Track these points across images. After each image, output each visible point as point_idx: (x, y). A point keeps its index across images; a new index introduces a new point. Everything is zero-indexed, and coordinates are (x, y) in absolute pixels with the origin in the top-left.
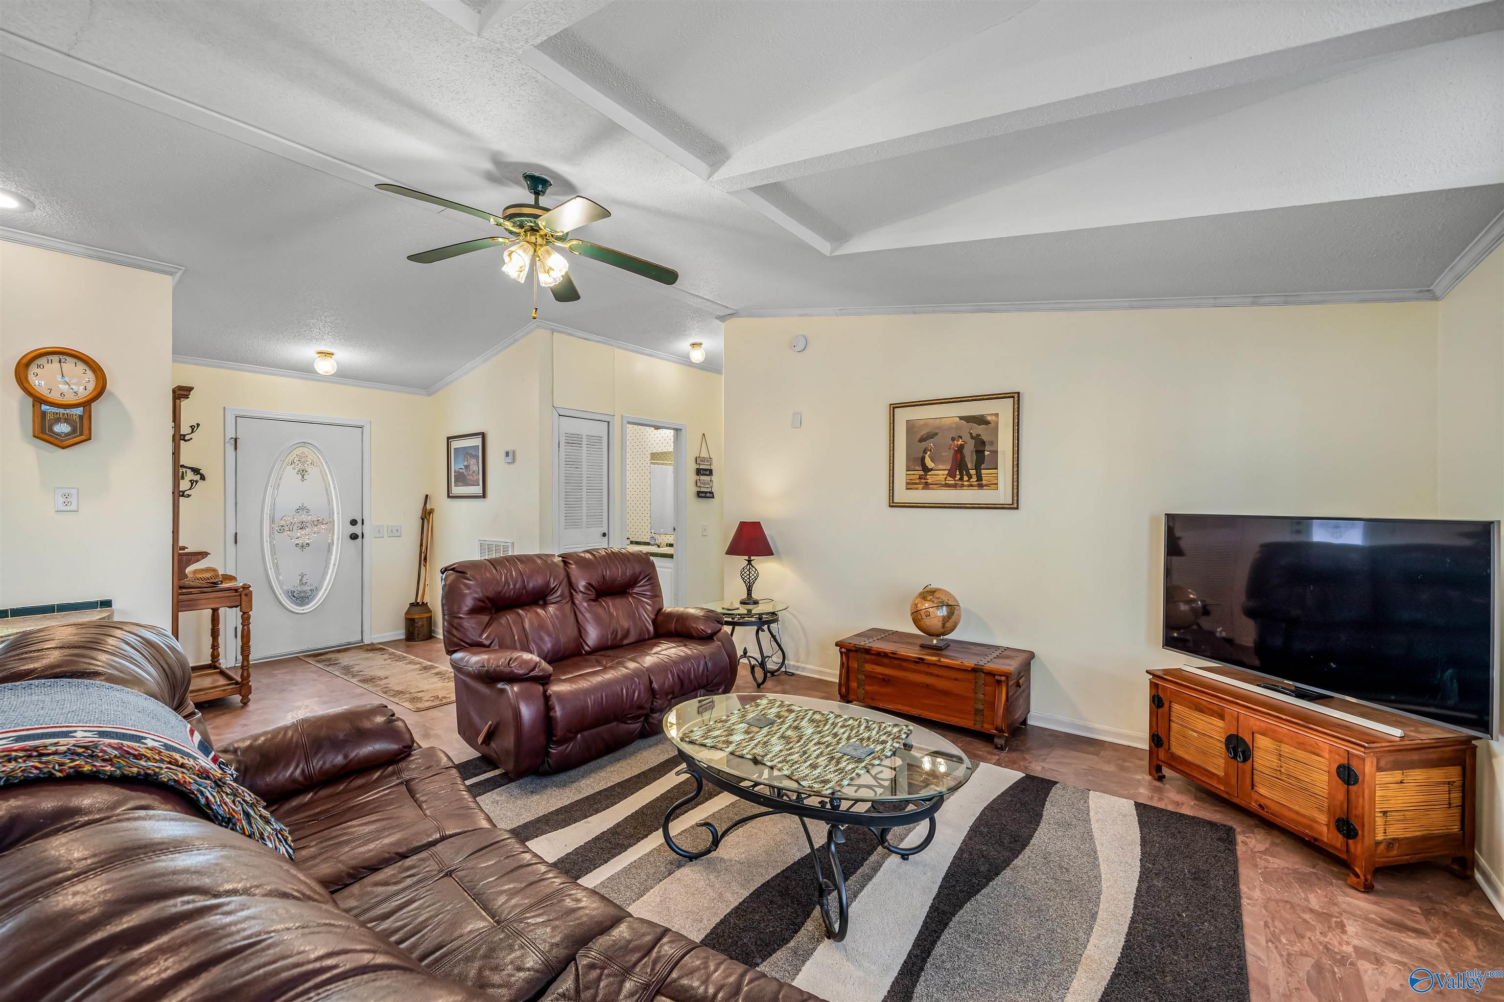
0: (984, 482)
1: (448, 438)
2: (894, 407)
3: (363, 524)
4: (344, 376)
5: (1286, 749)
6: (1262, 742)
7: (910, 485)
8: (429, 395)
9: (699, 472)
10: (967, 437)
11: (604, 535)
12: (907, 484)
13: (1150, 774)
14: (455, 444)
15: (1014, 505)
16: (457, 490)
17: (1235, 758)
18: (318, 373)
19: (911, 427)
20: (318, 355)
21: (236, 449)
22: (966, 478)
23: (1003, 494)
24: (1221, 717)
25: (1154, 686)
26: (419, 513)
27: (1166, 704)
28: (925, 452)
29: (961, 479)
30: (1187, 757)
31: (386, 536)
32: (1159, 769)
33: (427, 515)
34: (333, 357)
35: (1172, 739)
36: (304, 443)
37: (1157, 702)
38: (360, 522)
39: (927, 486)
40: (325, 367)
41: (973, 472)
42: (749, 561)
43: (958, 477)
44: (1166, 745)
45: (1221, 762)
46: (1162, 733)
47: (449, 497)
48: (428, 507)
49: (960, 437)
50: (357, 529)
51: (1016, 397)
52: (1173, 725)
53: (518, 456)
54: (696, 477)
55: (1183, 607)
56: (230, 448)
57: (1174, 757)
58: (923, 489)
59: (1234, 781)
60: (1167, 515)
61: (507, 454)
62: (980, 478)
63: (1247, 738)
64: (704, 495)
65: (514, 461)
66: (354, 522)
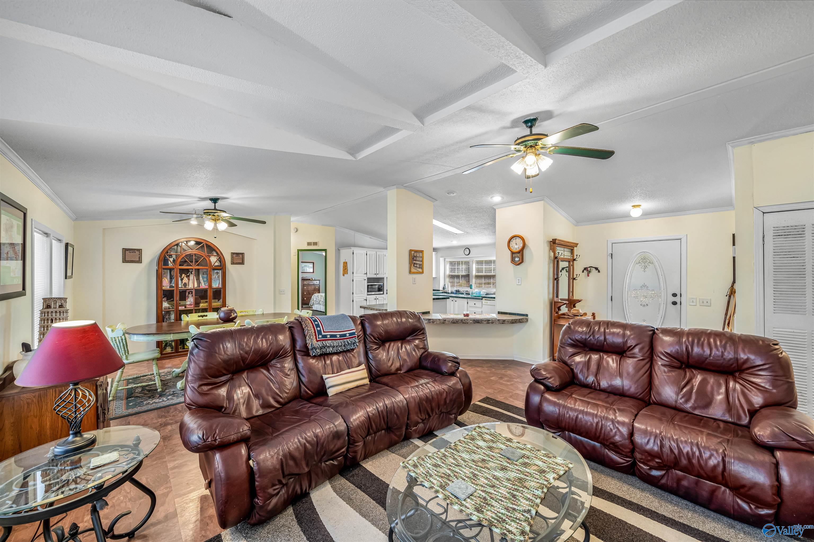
3: (681, 296)
4: (647, 215)
18: (632, 217)
20: (632, 207)
21: (612, 258)
31: (698, 304)
34: (640, 207)
36: (644, 252)
38: (679, 295)
40: (636, 213)
50: (677, 299)
56: (609, 258)
66: (674, 295)
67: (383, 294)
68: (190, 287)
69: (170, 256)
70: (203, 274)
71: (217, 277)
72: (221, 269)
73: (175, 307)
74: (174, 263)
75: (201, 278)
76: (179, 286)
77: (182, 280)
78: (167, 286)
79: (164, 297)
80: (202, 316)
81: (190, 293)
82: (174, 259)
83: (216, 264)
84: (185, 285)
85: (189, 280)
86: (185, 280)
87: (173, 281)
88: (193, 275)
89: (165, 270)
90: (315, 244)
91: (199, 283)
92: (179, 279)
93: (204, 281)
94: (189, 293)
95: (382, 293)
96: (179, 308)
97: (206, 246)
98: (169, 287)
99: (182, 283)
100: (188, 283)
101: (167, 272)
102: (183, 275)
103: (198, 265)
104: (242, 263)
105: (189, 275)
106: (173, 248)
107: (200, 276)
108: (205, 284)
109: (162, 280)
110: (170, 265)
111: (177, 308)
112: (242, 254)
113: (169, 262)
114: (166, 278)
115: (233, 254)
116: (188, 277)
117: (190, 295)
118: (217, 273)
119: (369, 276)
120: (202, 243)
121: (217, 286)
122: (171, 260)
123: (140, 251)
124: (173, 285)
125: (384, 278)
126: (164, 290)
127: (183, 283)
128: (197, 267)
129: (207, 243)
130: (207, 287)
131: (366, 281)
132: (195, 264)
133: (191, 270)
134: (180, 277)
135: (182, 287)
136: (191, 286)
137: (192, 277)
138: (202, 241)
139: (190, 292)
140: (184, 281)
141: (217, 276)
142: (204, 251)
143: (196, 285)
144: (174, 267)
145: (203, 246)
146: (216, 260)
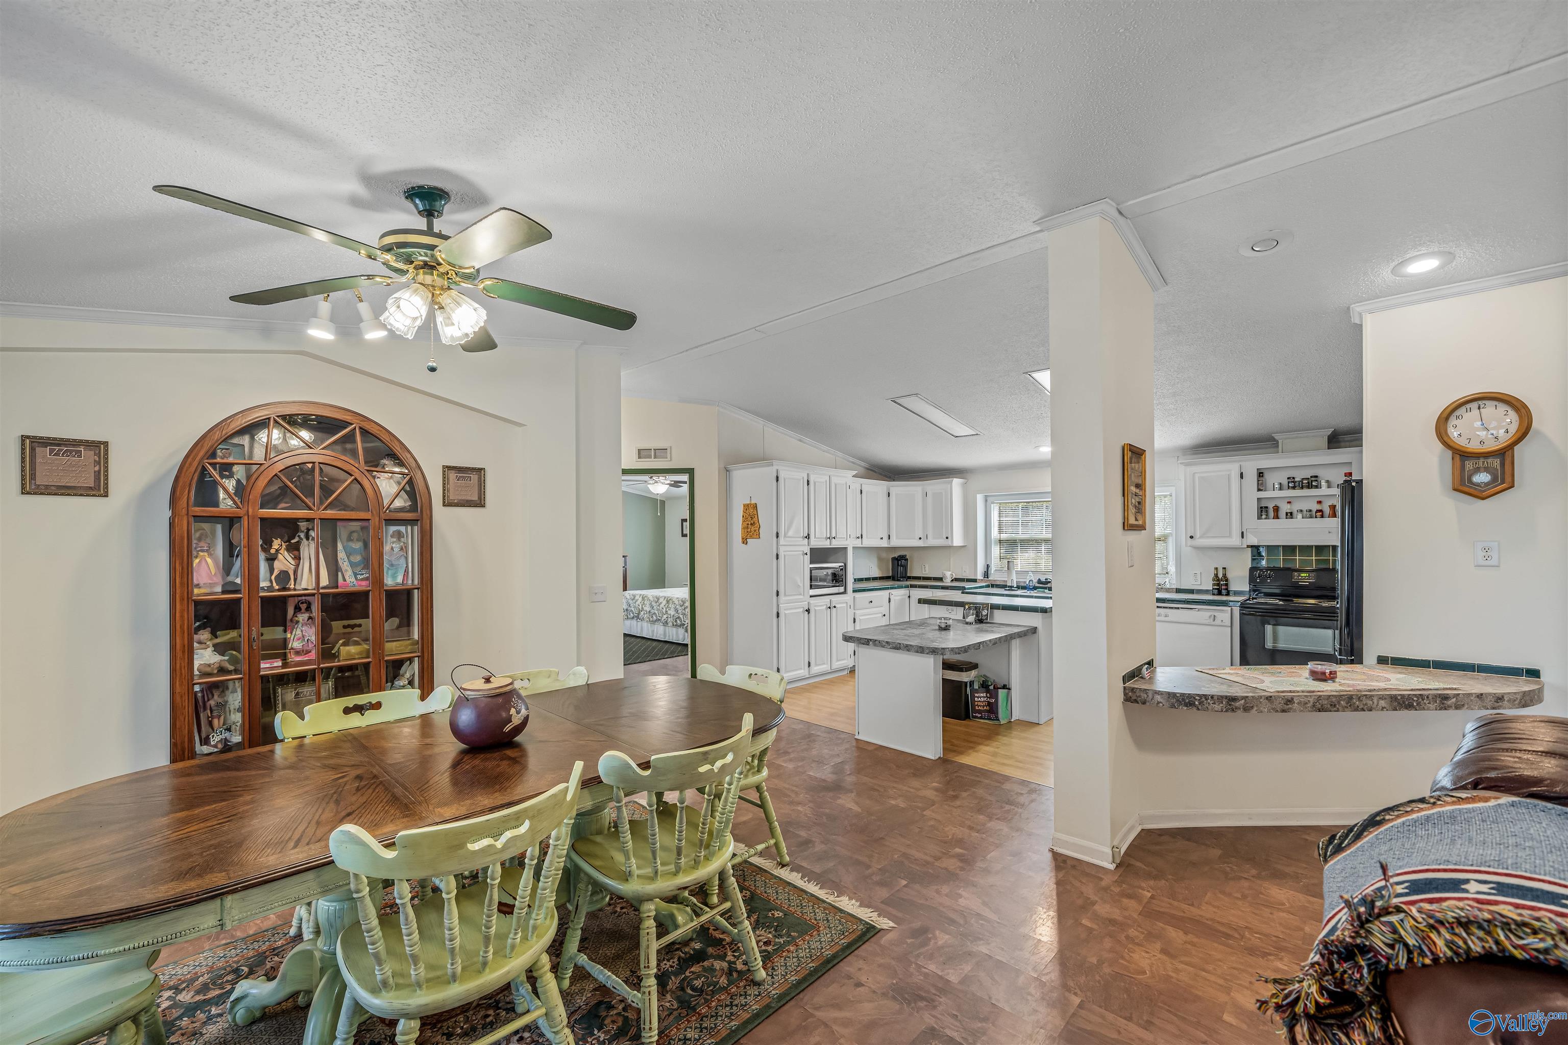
67: (845, 592)
68: (304, 585)
69: (226, 469)
70: (350, 539)
71: (396, 550)
72: (412, 522)
73: (245, 668)
74: (241, 498)
75: (341, 555)
76: (262, 584)
77: (271, 559)
78: (212, 585)
79: (198, 629)
80: (359, 709)
81: (304, 606)
82: (238, 481)
83: (398, 503)
84: (284, 577)
85: (298, 558)
86: (285, 561)
87: (238, 564)
88: (313, 545)
89: (206, 526)
90: (660, 452)
91: (334, 569)
92: (262, 556)
93: (353, 565)
94: (297, 609)
95: (842, 589)
96: (262, 666)
97: (361, 433)
98: (219, 589)
99: (272, 570)
100: (295, 572)
101: (213, 533)
102: (276, 544)
103: (330, 506)
104: (480, 503)
105: (298, 543)
106: (236, 441)
107: (340, 546)
108: (355, 575)
109: (190, 564)
110: (226, 503)
111: (253, 666)
112: (480, 471)
113: (222, 495)
114: (210, 555)
115: (447, 469)
116: (294, 549)
117: (302, 617)
118: (399, 535)
119: (817, 543)
120: (345, 424)
121: (399, 579)
122: (230, 484)
123: (100, 448)
124: (238, 581)
125: (846, 548)
126: (197, 603)
127: (276, 573)
128: (331, 513)
129: (367, 426)
130: (363, 586)
131: (808, 558)
132: (321, 503)
133: (303, 525)
134: (264, 550)
135: (271, 588)
136: (305, 582)
137: (308, 550)
138: (348, 418)
139: (303, 603)
140: (278, 566)
141: (397, 547)
142: (354, 453)
143: (324, 581)
144: (240, 512)
145: (350, 437)
146: (394, 489)
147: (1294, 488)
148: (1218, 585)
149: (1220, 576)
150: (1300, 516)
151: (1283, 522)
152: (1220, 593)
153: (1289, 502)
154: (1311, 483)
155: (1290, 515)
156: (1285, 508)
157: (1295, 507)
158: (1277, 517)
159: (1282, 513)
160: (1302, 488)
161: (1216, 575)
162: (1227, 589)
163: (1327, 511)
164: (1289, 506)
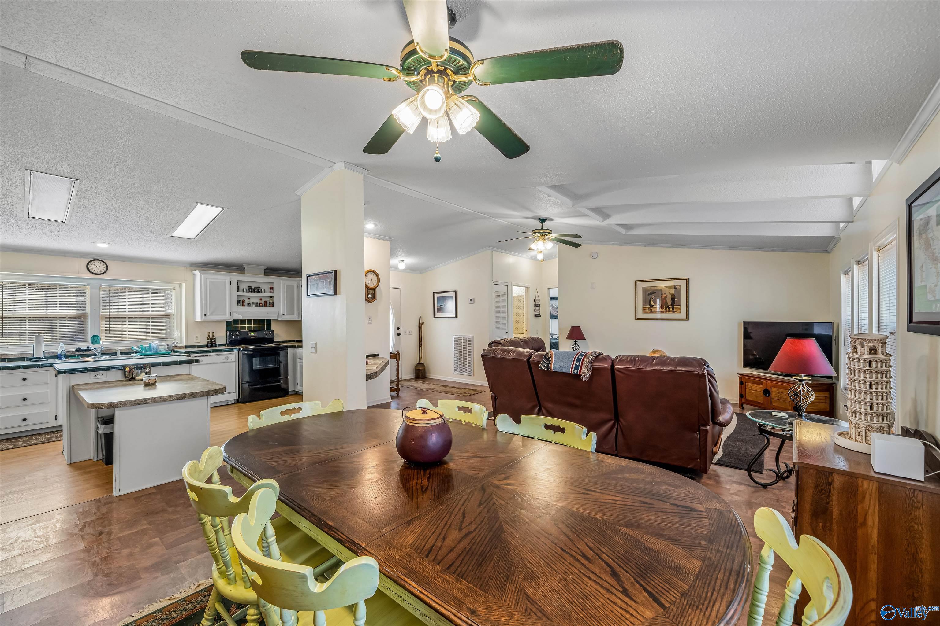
0: (675, 311)
1: (434, 293)
2: (637, 282)
5: (780, 390)
6: (774, 389)
7: (644, 312)
8: (421, 273)
9: (535, 305)
10: (668, 294)
11: (507, 333)
12: (643, 311)
13: (739, 407)
14: (437, 295)
15: (687, 319)
16: (437, 314)
17: (766, 396)
19: (645, 290)
22: (667, 309)
23: (683, 315)
24: (761, 384)
25: (740, 378)
26: (418, 325)
27: (744, 384)
28: (651, 299)
29: (666, 309)
30: (751, 399)
32: (742, 405)
33: (420, 326)
35: (746, 394)
37: (741, 383)
39: (651, 312)
41: (670, 307)
42: (576, 342)
43: (664, 309)
44: (744, 397)
45: (762, 398)
46: (743, 393)
47: (434, 317)
48: (421, 322)
49: (665, 294)
51: (687, 279)
52: (747, 390)
53: (476, 300)
54: (534, 308)
55: (751, 357)
57: (747, 400)
58: (650, 313)
59: (766, 403)
60: (744, 322)
61: (471, 300)
62: (673, 309)
63: (769, 389)
64: (537, 315)
65: (474, 302)
147: (251, 292)
148: (210, 341)
149: (211, 336)
150: (254, 306)
151: (246, 308)
152: (212, 346)
153: (249, 299)
154: (258, 290)
155: (249, 305)
156: (247, 301)
157: (251, 301)
158: (243, 305)
159: (246, 303)
160: (255, 292)
161: (209, 336)
162: (215, 343)
163: (263, 303)
164: (249, 300)
